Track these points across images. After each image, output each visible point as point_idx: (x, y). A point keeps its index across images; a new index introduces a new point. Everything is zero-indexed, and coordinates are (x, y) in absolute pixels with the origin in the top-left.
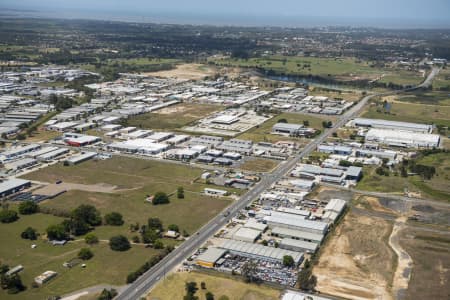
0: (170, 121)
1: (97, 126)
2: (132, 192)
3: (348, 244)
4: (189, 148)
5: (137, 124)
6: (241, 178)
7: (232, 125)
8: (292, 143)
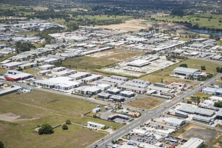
0: (95, 63)
1: (38, 65)
4: (97, 85)
5: (68, 64)
6: (124, 114)
7: (143, 68)
8: (184, 85)
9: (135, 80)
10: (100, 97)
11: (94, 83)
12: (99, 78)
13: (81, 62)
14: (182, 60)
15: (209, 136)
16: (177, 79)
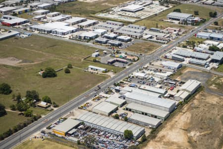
0: (89, 8)
1: (32, 10)
2: (32, 66)
3: (189, 121)
4: (93, 30)
5: (62, 10)
6: (123, 58)
7: (137, 13)
8: (178, 29)
9: (130, 25)
10: (98, 42)
11: (90, 28)
12: (94, 24)
13: (75, 7)
14: (175, 5)
15: (205, 79)
16: (172, 24)
